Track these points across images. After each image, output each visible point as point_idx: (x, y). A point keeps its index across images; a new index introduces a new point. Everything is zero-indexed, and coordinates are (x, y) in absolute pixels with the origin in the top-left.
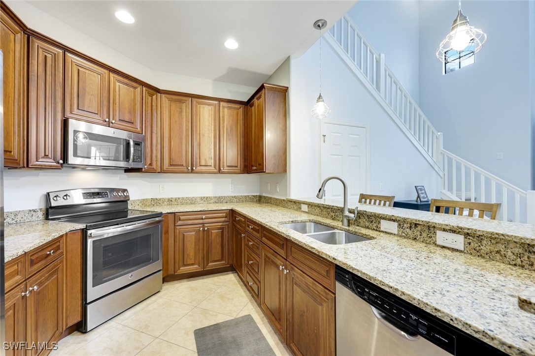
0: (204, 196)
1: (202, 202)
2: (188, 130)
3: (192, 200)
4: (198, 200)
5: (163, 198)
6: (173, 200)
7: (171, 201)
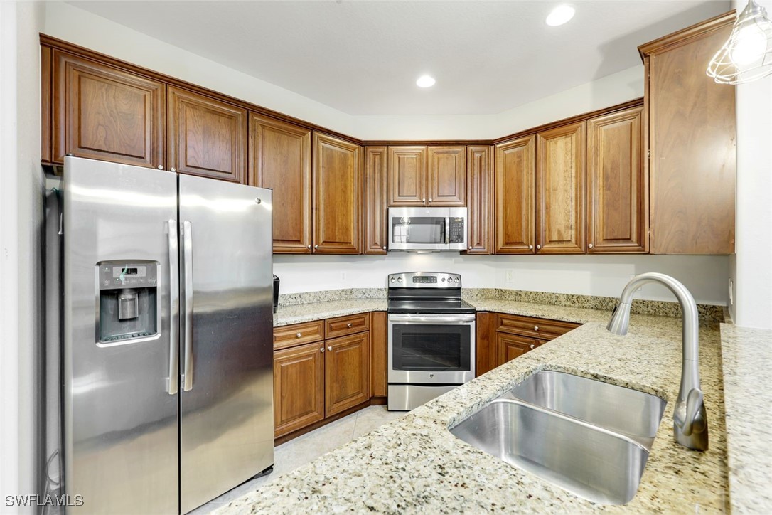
0: (572, 294)
1: (568, 303)
2: (531, 188)
3: (552, 298)
4: (562, 299)
5: (509, 290)
6: (523, 295)
7: (520, 295)
